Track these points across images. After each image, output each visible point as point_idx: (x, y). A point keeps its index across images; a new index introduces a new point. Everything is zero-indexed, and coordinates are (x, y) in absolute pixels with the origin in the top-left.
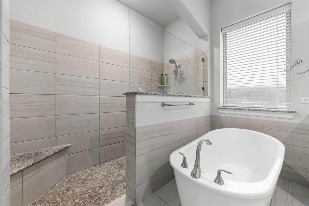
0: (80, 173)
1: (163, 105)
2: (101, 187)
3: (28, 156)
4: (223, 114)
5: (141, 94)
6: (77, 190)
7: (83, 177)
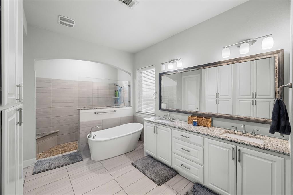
0: (63, 144)
1: (95, 113)
2: (71, 149)
3: (40, 135)
4: (138, 115)
5: (82, 110)
6: (60, 150)
7: (64, 146)
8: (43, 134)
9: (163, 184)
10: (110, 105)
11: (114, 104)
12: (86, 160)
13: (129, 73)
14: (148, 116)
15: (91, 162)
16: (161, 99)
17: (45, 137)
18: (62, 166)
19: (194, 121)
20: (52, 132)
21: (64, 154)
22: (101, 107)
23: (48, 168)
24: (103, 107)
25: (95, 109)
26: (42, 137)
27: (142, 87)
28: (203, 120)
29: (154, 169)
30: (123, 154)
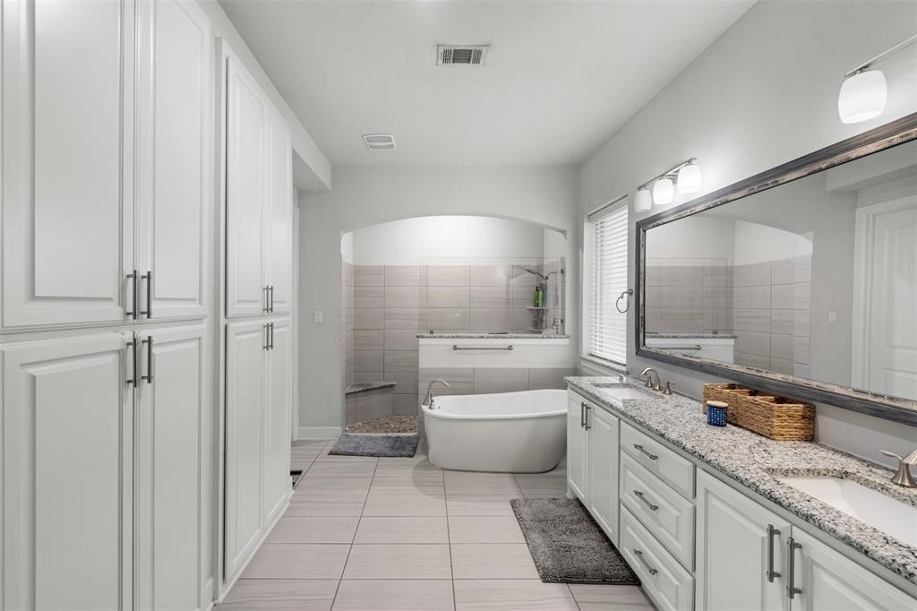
1: (455, 348)
4: (586, 367)
5: (424, 337)
8: (369, 384)
9: (560, 582)
10: (499, 330)
11: (532, 329)
12: (418, 459)
13: (563, 232)
14: (604, 372)
15: (428, 465)
16: (641, 314)
17: (368, 390)
18: (372, 455)
19: (709, 405)
20: (383, 384)
21: (390, 434)
22: (470, 335)
23: (352, 451)
24: (474, 335)
25: (453, 337)
26: (363, 391)
27: (605, 272)
28: (752, 406)
29: (565, 537)
30: (510, 473)
